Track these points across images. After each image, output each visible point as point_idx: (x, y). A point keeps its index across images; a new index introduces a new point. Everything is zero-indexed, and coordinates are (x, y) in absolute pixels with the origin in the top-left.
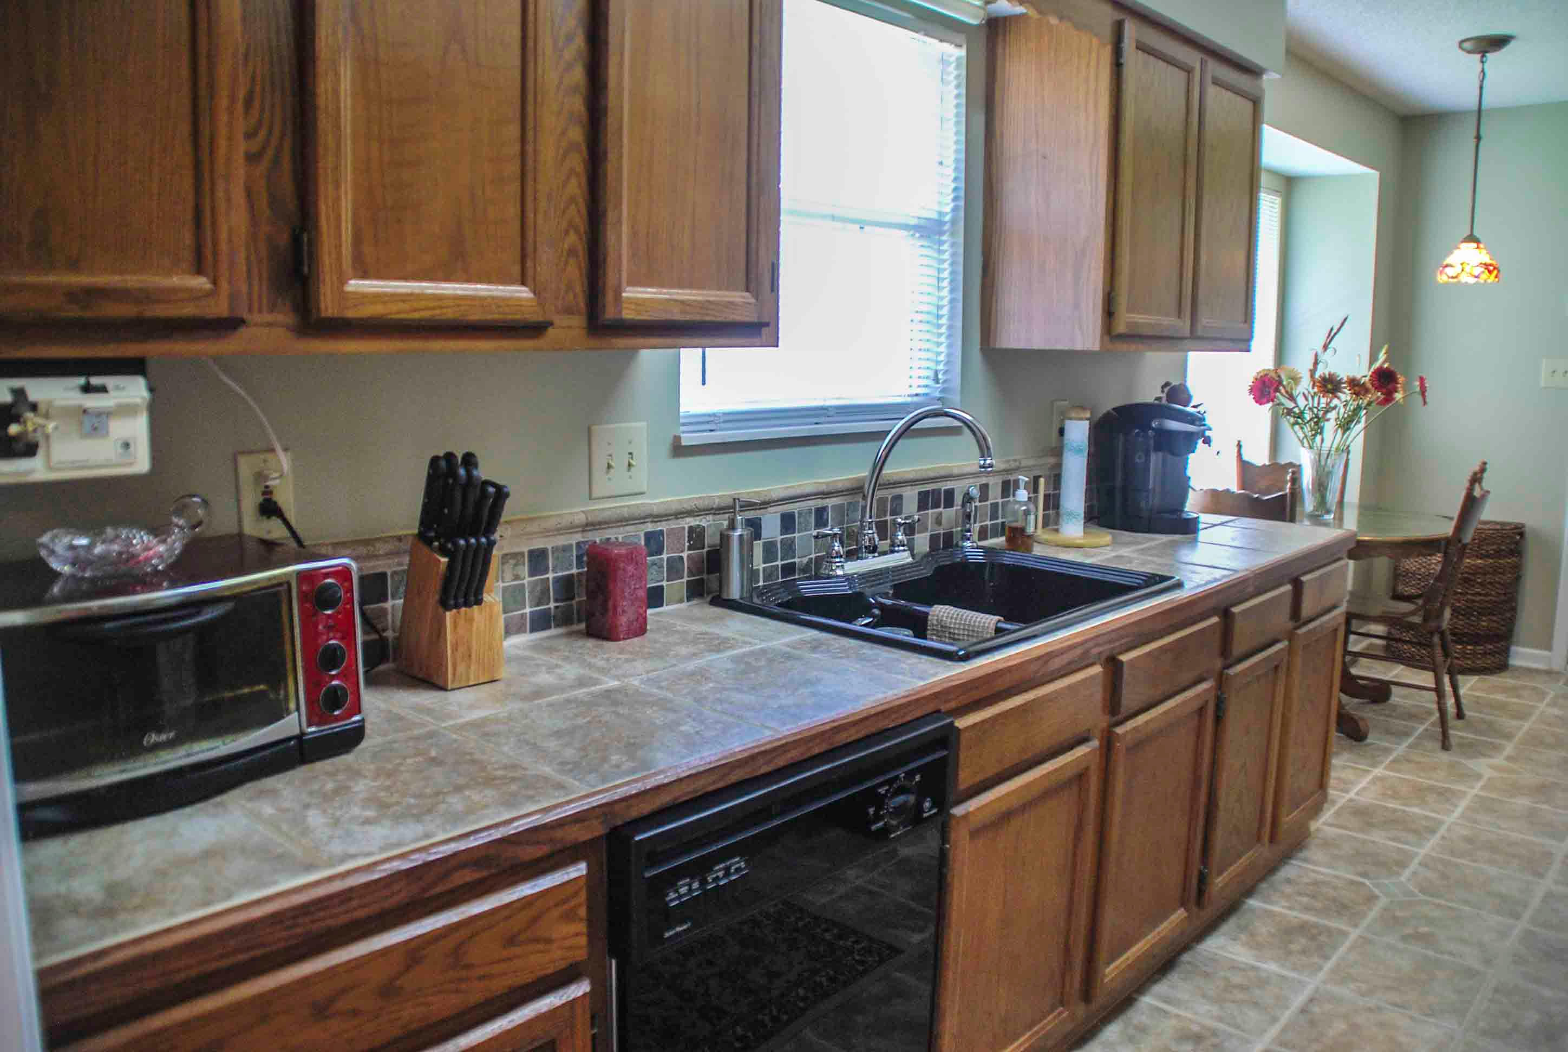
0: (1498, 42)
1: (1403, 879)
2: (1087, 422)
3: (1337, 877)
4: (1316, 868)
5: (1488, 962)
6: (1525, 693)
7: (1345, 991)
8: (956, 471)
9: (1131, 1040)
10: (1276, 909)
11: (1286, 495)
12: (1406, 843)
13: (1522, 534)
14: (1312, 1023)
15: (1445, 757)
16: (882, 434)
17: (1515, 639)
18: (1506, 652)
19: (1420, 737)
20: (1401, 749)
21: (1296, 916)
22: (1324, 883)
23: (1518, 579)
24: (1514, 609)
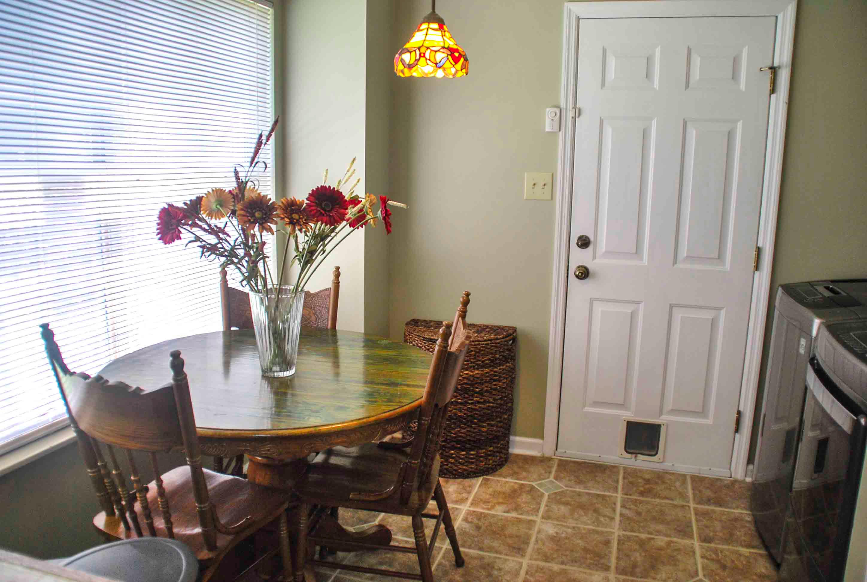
13: (514, 340)
17: (513, 430)
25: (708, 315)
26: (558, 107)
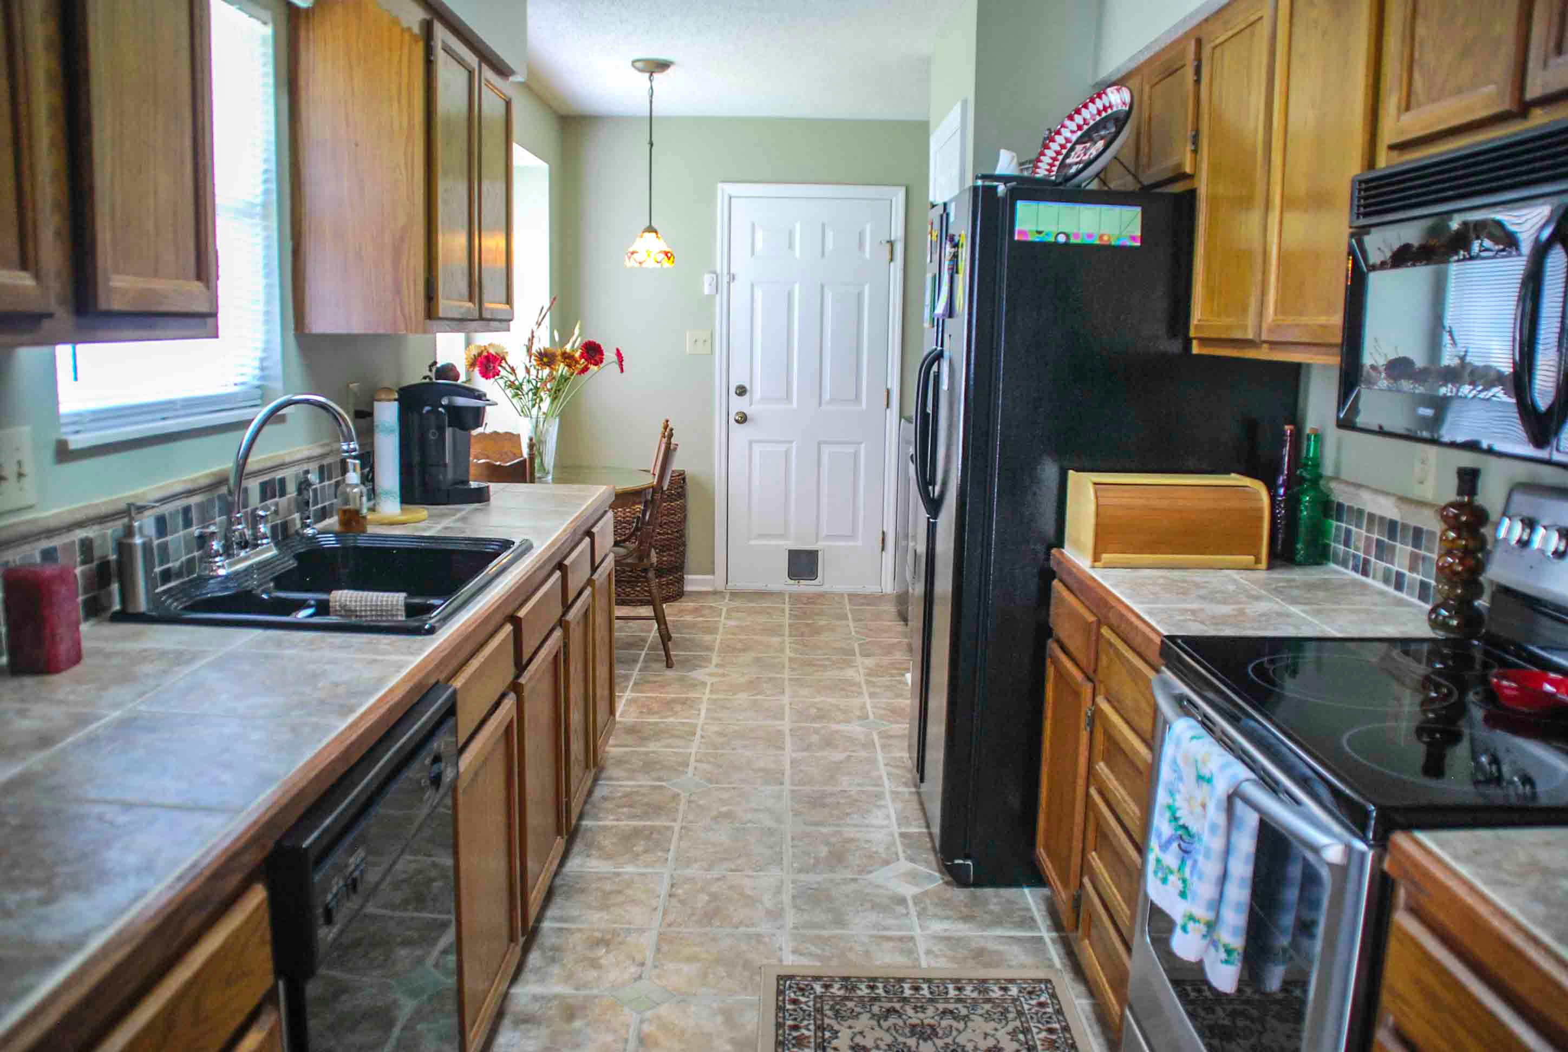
0: (663, 66)
1: (690, 775)
2: (396, 403)
3: (640, 786)
4: (621, 783)
5: (778, 820)
6: (706, 612)
7: (694, 871)
8: (287, 459)
9: (553, 960)
10: (608, 823)
11: (525, 460)
12: (678, 747)
13: (684, 479)
14: (682, 902)
15: (670, 674)
16: (245, 424)
17: (685, 570)
18: (681, 580)
19: (645, 661)
20: (635, 674)
21: (627, 824)
22: (632, 793)
23: (684, 520)
24: (684, 544)
25: (851, 449)
26: (715, 272)
